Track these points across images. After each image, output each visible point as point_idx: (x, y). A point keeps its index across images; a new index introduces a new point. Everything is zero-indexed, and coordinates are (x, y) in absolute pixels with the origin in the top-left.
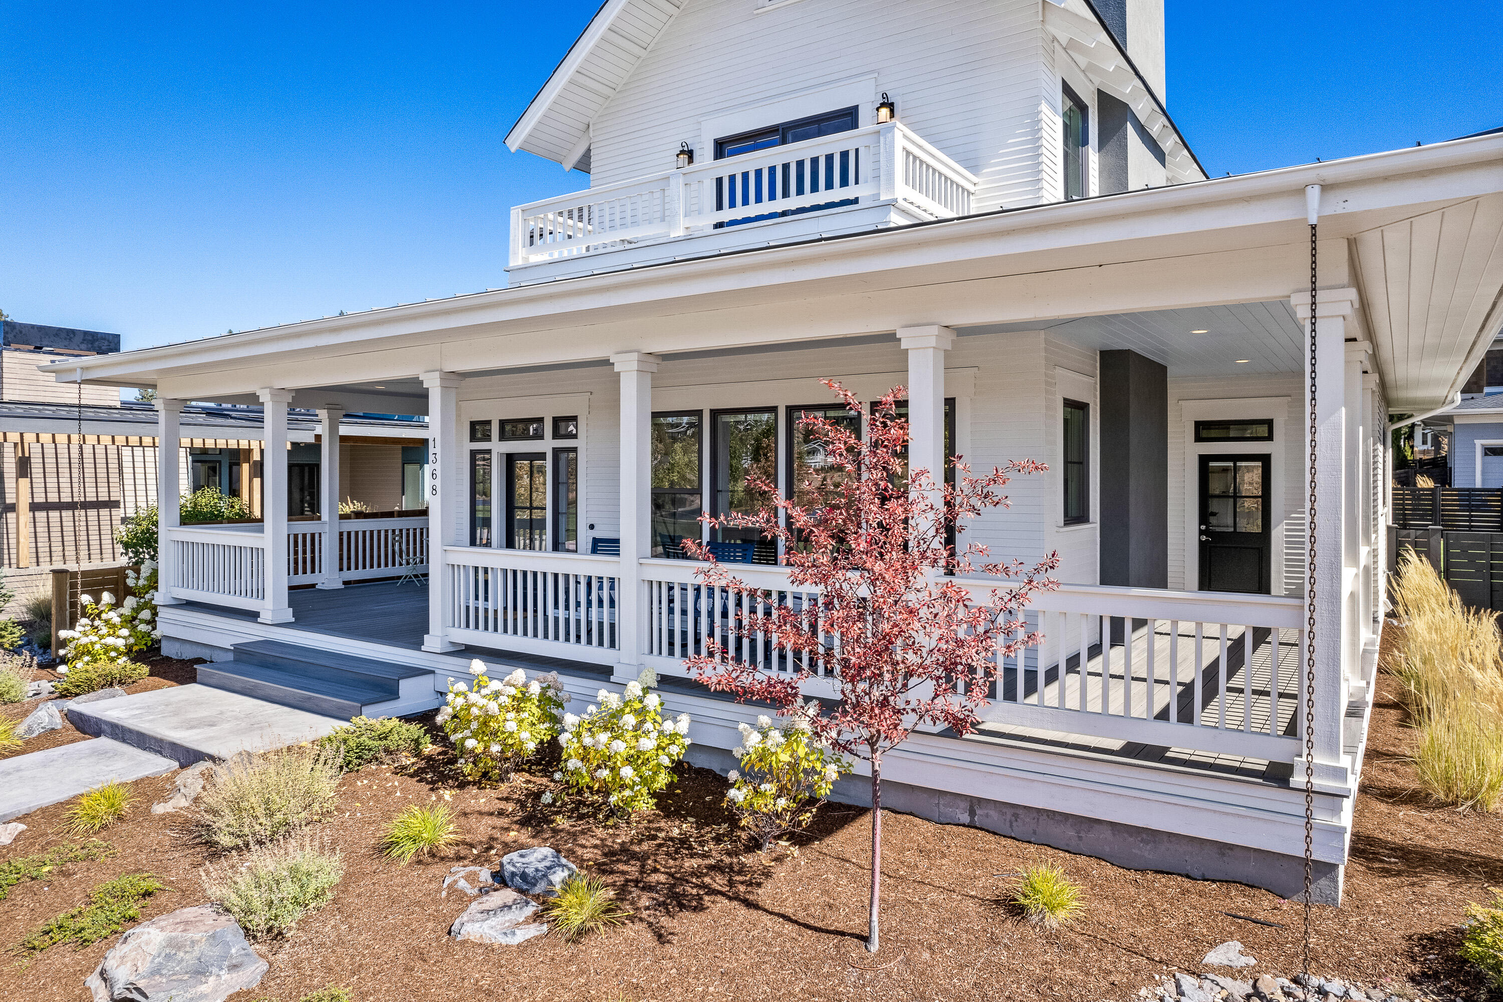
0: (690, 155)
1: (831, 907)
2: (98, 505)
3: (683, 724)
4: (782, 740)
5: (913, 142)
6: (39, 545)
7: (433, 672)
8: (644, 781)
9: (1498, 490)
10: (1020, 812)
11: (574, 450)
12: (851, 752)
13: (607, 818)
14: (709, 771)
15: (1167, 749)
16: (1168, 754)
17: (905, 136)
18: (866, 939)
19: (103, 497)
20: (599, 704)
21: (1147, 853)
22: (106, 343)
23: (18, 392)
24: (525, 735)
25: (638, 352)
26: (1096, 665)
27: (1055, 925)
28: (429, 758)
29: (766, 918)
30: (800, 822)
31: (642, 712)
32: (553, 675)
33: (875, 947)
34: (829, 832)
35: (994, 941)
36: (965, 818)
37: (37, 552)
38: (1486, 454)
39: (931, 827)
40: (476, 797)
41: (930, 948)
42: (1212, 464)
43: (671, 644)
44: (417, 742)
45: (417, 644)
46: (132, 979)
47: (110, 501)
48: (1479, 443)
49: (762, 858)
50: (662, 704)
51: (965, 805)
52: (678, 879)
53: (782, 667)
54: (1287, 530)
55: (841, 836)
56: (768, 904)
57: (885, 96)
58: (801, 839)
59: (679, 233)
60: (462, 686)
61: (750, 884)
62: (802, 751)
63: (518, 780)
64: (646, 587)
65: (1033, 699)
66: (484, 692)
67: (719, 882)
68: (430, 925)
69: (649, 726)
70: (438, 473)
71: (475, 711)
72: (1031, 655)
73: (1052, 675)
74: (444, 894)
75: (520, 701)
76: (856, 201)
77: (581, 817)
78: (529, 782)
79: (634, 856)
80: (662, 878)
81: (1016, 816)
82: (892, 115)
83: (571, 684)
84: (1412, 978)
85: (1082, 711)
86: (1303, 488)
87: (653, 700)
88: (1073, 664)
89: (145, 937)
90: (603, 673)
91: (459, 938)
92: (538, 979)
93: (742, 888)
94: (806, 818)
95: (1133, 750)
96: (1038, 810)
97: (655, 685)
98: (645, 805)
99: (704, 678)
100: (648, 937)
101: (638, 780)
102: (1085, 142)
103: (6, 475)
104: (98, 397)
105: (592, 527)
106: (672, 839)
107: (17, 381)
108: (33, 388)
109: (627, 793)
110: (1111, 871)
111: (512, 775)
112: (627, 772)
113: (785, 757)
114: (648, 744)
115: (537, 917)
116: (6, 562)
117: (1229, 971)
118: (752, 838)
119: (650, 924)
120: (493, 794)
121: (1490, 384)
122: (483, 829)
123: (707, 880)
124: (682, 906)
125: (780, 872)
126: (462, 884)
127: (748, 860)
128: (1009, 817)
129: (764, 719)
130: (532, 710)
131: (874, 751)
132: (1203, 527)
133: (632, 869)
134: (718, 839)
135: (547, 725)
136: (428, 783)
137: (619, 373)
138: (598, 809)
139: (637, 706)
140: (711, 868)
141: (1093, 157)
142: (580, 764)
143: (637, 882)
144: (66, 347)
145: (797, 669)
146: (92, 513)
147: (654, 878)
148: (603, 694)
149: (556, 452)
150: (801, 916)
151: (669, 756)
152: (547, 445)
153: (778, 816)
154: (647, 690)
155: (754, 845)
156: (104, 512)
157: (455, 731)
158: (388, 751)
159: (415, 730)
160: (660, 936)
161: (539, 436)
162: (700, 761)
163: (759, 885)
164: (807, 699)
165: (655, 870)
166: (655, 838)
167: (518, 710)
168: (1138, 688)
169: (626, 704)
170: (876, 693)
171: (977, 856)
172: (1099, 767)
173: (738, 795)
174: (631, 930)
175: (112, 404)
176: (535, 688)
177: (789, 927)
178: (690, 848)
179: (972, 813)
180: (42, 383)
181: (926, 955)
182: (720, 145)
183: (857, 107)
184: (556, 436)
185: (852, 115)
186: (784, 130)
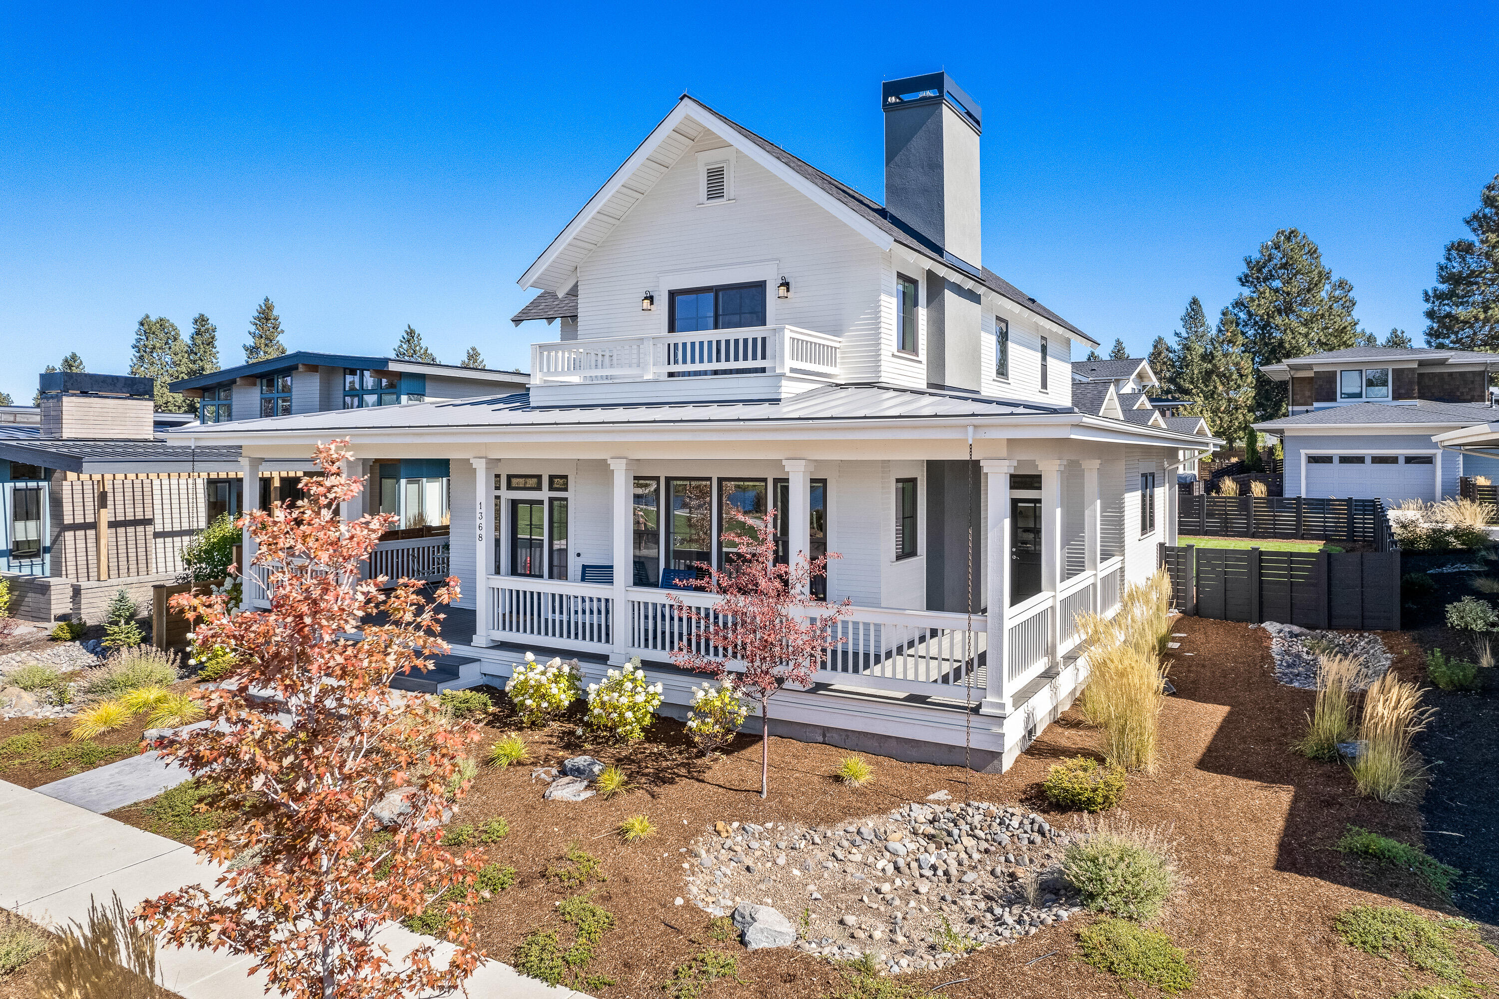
0: (651, 299)
1: (743, 781)
2: (135, 523)
3: (659, 688)
4: (716, 695)
5: (797, 332)
6: (89, 558)
7: (480, 660)
8: (638, 720)
9: (1294, 499)
10: (849, 734)
11: (566, 499)
12: (752, 697)
13: (614, 744)
14: (671, 719)
15: (929, 697)
16: (929, 700)
17: (791, 331)
18: (761, 793)
19: (140, 516)
20: (608, 678)
21: (914, 753)
22: (143, 386)
23: (74, 430)
24: (563, 696)
25: (626, 458)
26: (911, 651)
27: (857, 785)
28: (494, 714)
29: (709, 786)
30: (727, 741)
31: (634, 680)
32: (575, 661)
33: (764, 796)
34: (744, 748)
35: (825, 793)
36: (821, 739)
37: (87, 564)
38: (1309, 462)
39: (801, 744)
40: (531, 735)
41: (792, 796)
42: (1020, 505)
43: (646, 640)
44: (485, 704)
45: (468, 642)
46: (392, 816)
47: (144, 519)
48: (1303, 452)
49: (706, 760)
50: (645, 677)
51: (820, 731)
52: (659, 770)
53: (716, 654)
54: (1068, 553)
55: (750, 750)
56: (710, 780)
57: (783, 278)
58: (728, 749)
59: (649, 376)
60: (521, 669)
61: (699, 772)
62: (727, 700)
63: (555, 725)
64: (630, 604)
65: (867, 672)
66: (536, 671)
67: (683, 771)
68: (531, 795)
69: (639, 689)
70: (484, 526)
71: (532, 683)
72: (878, 646)
73: (889, 655)
74: (534, 781)
75: (557, 678)
76: (763, 370)
77: (599, 744)
78: (561, 726)
79: (633, 761)
80: (652, 771)
81: (847, 736)
82: (788, 290)
83: (586, 668)
84: (1021, 801)
85: (894, 678)
86: (1095, 517)
87: (640, 674)
88: (900, 650)
89: (391, 798)
90: (603, 659)
91: (550, 799)
92: (597, 813)
93: (695, 774)
94: (730, 737)
95: (912, 698)
96: (859, 732)
97: (640, 665)
98: (638, 735)
99: (678, 663)
100: (648, 797)
101: (633, 719)
102: (916, 304)
103: (64, 500)
104: (136, 432)
105: (579, 555)
106: (654, 753)
107: (74, 421)
108: (85, 426)
109: (628, 727)
110: (894, 763)
111: (551, 723)
112: (629, 715)
113: (718, 703)
114: (640, 698)
115: (588, 787)
116: (64, 573)
117: (938, 802)
118: (700, 751)
119: (647, 791)
120: (542, 733)
121: (1317, 401)
122: (543, 750)
123: (676, 771)
124: (664, 783)
125: (716, 767)
126: (543, 776)
127: (699, 762)
128: (843, 737)
129: (706, 685)
130: (564, 683)
131: (763, 696)
132: (1014, 550)
133: (634, 767)
134: (680, 753)
135: (572, 692)
136: (498, 728)
137: (613, 470)
138: (608, 740)
139: (631, 677)
140: (678, 765)
141: (922, 313)
142: (601, 711)
143: (638, 773)
144: (111, 391)
145: (725, 656)
146: (131, 530)
147: (647, 771)
148: (610, 672)
149: (551, 500)
150: (727, 785)
151: (653, 706)
152: (544, 495)
153: (716, 736)
154: (636, 668)
155: (701, 754)
156: (140, 529)
157: (516, 696)
158: (469, 710)
159: (484, 697)
160: (653, 796)
161: (539, 488)
162: (666, 713)
163: (704, 772)
164: (730, 673)
165: (647, 767)
166: (644, 753)
167: (556, 682)
168: (934, 663)
169: (624, 677)
170: (764, 668)
171: (824, 757)
172: (890, 707)
173: (693, 724)
174: (639, 793)
175: (146, 437)
176: (566, 669)
177: (720, 790)
178: (665, 757)
179: (824, 736)
180: (92, 422)
181: (790, 799)
182: (672, 294)
183: (765, 281)
184: (551, 488)
185: (761, 286)
186: (716, 290)
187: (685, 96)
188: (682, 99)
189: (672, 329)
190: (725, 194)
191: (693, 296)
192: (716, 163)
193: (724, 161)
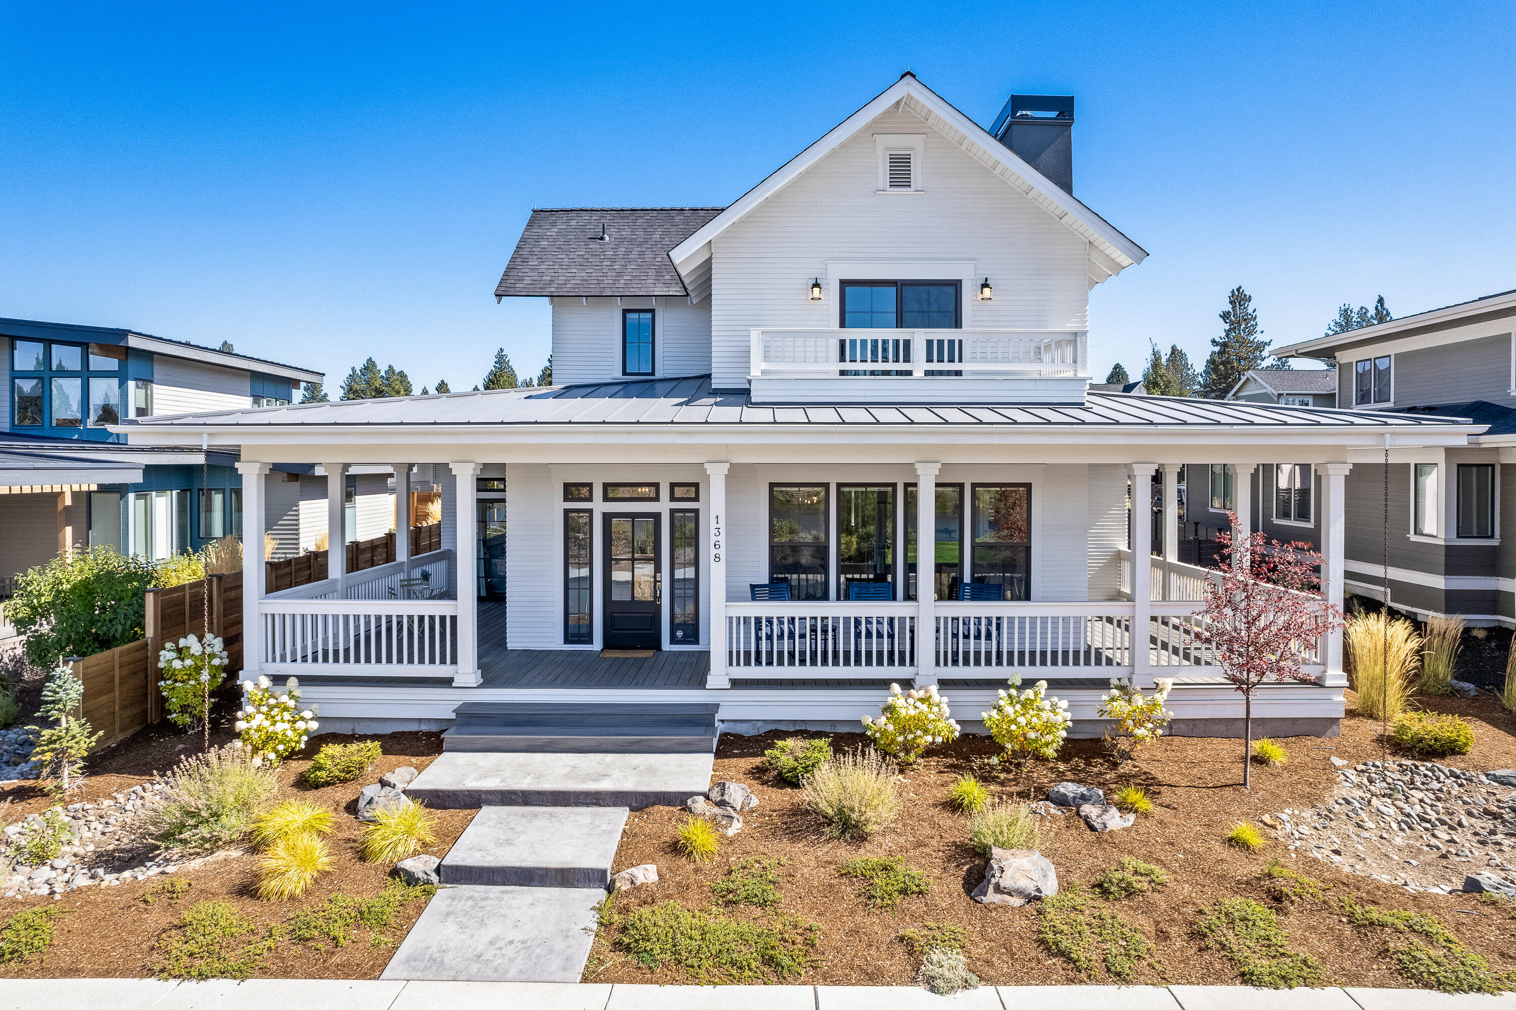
0: (820, 287)
7: (719, 705)
11: (695, 511)
18: (1243, 785)
29: (1188, 789)
33: (1248, 787)
45: (701, 683)
56: (1176, 784)
57: (986, 279)
74: (1049, 818)
93: (1152, 781)
96: (1207, 720)
115: (1121, 811)
125: (1148, 771)
126: (1051, 811)
149: (673, 512)
152: (663, 506)
160: (1168, 807)
182: (844, 284)
183: (961, 281)
184: (673, 499)
185: (956, 285)
186: (899, 285)
187: (909, 73)
188: (902, 77)
189: (843, 324)
190: (912, 184)
191: (867, 289)
192: (906, 149)
193: (912, 149)
